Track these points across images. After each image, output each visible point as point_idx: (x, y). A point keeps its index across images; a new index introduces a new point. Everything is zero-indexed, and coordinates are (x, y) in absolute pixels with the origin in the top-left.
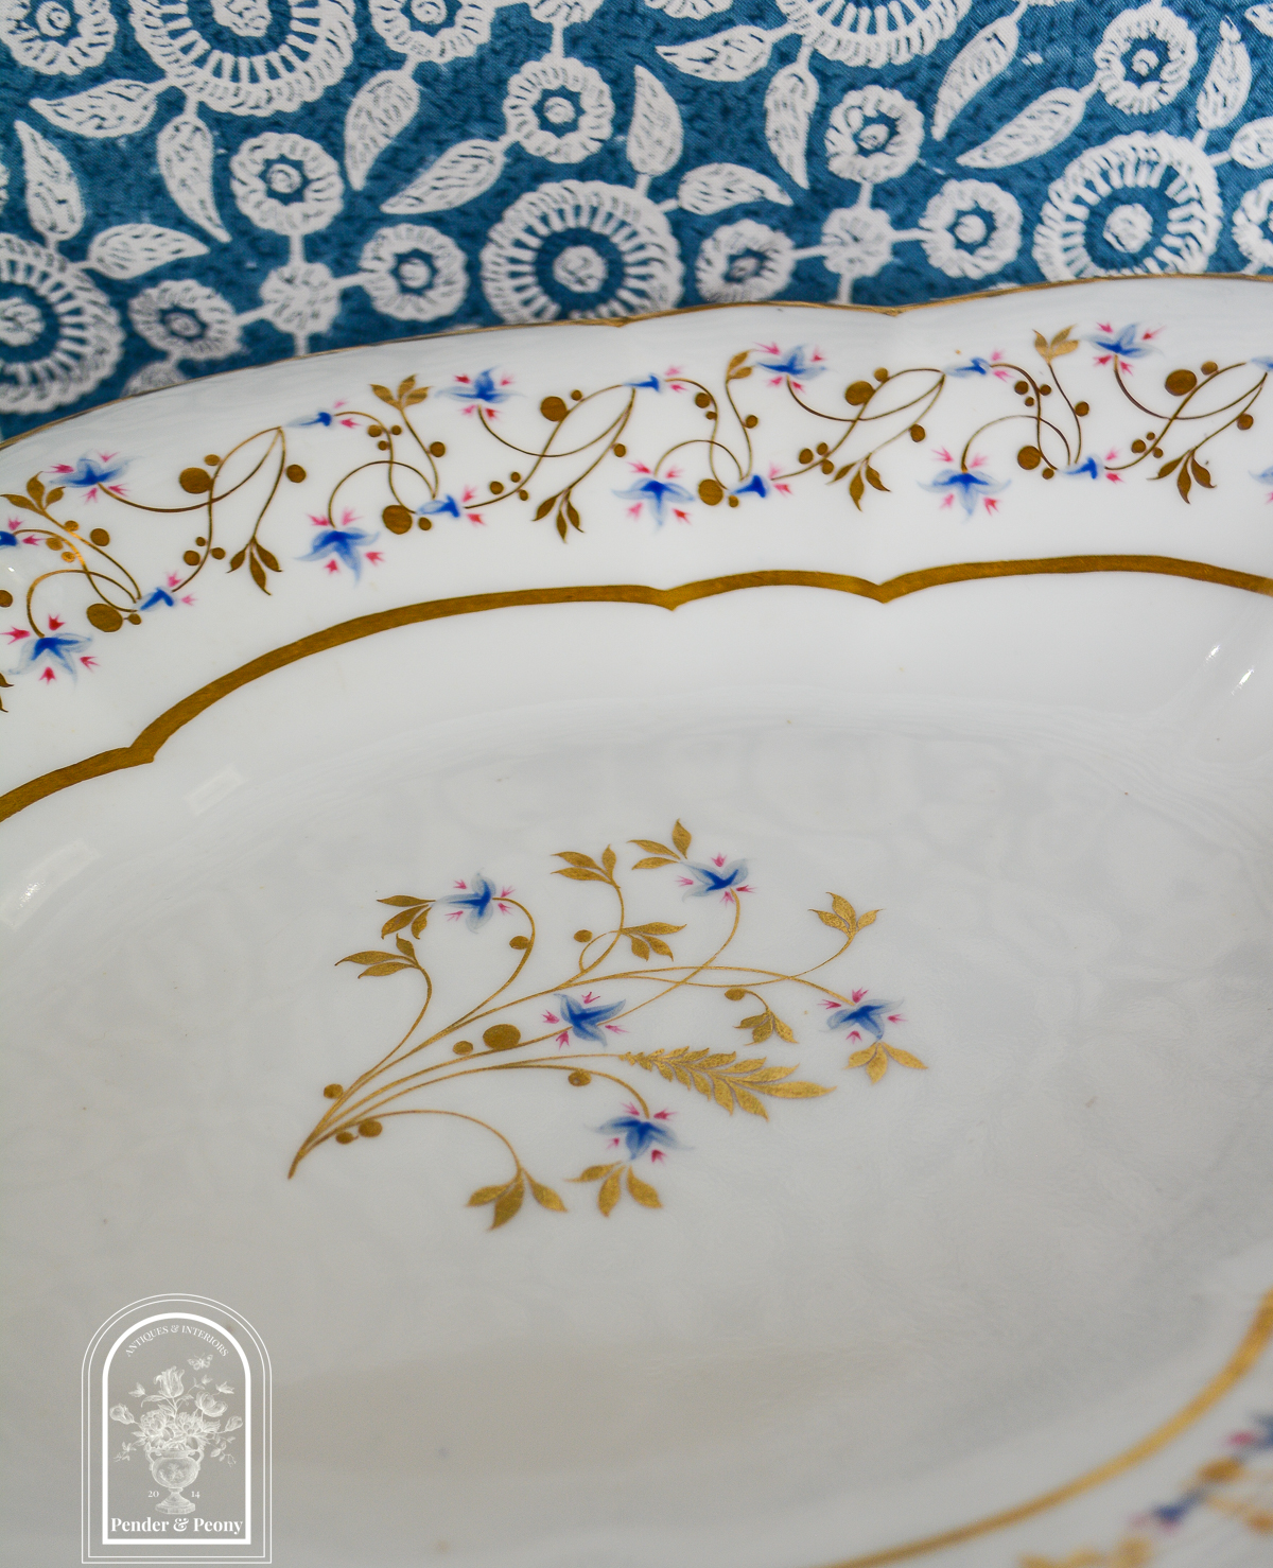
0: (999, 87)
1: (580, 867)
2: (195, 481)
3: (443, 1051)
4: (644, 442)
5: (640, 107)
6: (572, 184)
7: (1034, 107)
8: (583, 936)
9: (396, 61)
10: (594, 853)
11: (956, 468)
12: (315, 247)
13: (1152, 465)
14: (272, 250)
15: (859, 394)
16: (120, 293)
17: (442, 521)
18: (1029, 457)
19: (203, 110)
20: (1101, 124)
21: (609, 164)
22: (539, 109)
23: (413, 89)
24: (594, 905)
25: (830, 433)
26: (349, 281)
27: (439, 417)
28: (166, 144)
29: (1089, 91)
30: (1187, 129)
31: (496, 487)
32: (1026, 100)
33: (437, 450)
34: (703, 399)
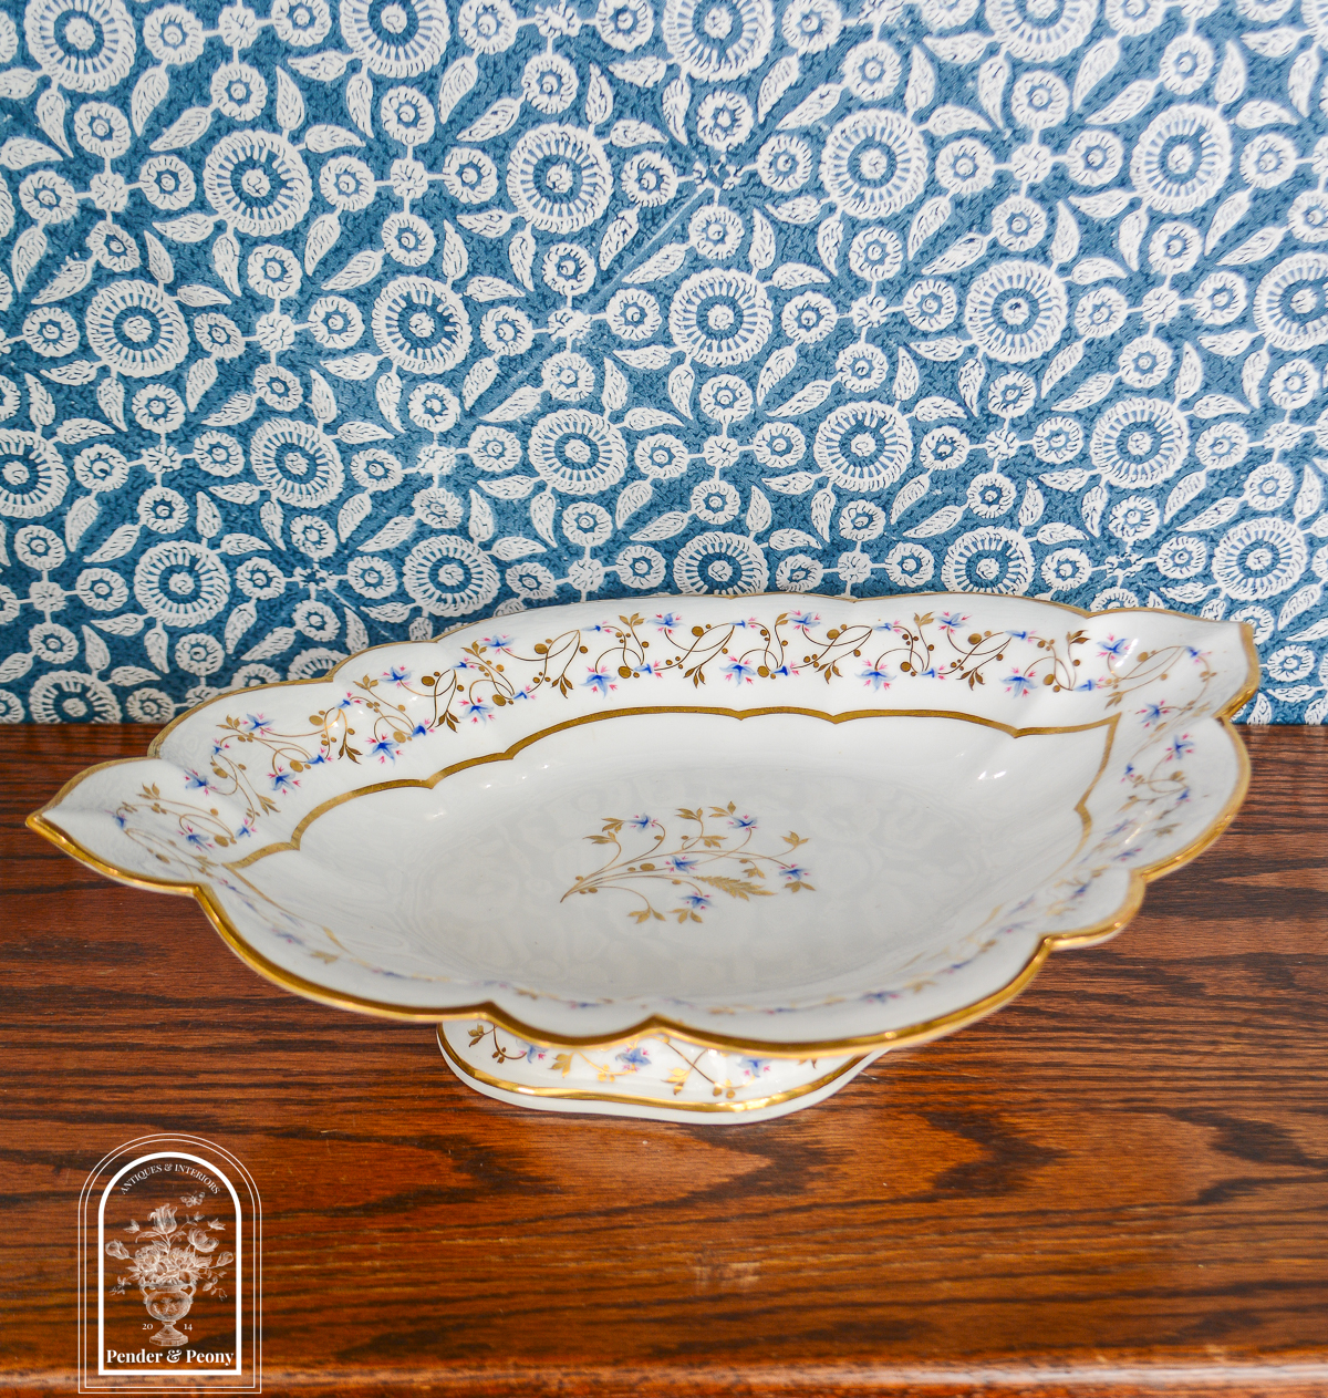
0: (922, 504)
1: (688, 815)
2: (541, 650)
3: (624, 869)
4: (736, 648)
5: (753, 503)
6: (720, 533)
7: (939, 513)
8: (685, 838)
9: (644, 477)
10: (694, 810)
11: (872, 669)
12: (595, 553)
13: (959, 673)
14: (576, 553)
15: (833, 635)
16: (502, 566)
17: (644, 675)
18: (905, 666)
19: (554, 491)
20: (971, 522)
21: (737, 526)
22: (706, 501)
23: (650, 489)
24: (692, 828)
25: (819, 651)
26: (609, 569)
27: (647, 631)
28: (535, 504)
29: (965, 507)
30: (1014, 526)
31: (669, 662)
32: (934, 509)
33: (645, 645)
34: (764, 632)
